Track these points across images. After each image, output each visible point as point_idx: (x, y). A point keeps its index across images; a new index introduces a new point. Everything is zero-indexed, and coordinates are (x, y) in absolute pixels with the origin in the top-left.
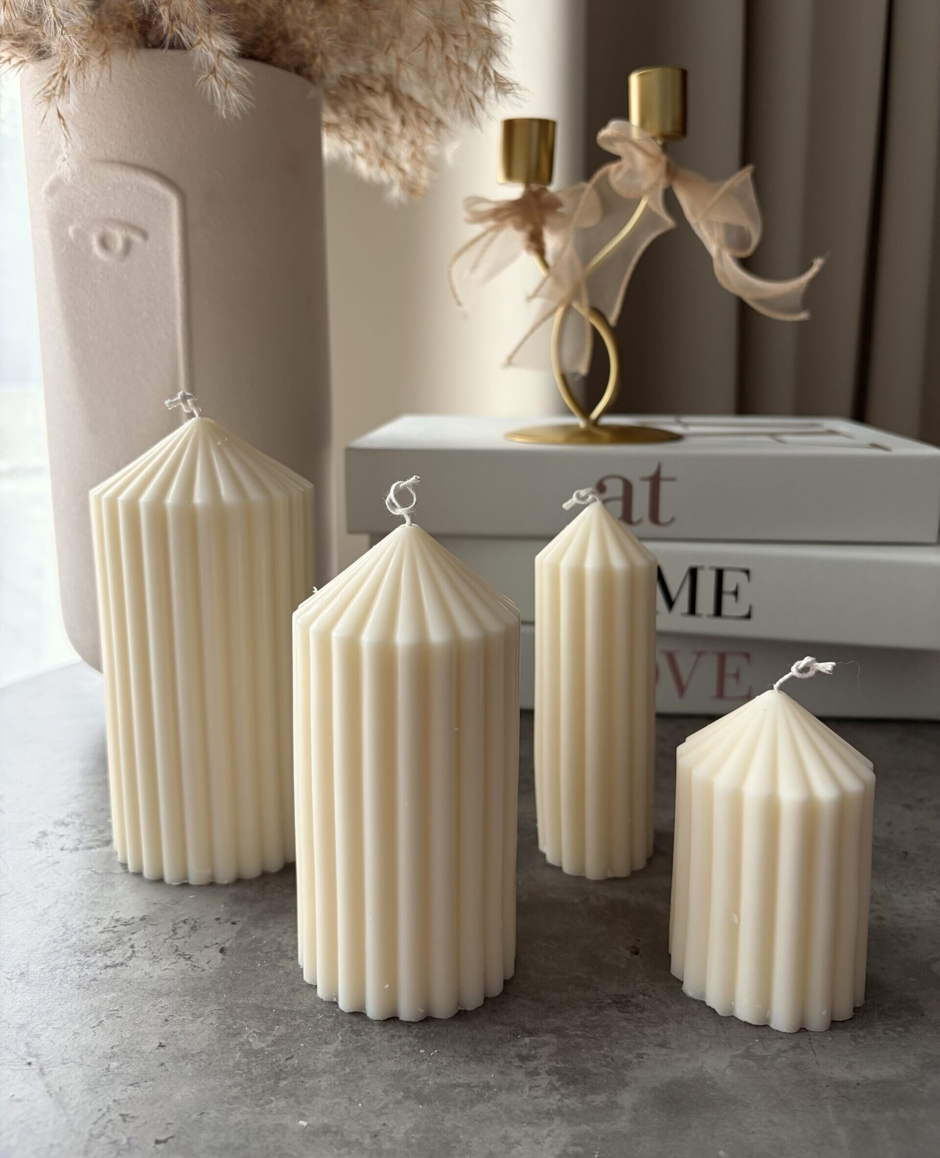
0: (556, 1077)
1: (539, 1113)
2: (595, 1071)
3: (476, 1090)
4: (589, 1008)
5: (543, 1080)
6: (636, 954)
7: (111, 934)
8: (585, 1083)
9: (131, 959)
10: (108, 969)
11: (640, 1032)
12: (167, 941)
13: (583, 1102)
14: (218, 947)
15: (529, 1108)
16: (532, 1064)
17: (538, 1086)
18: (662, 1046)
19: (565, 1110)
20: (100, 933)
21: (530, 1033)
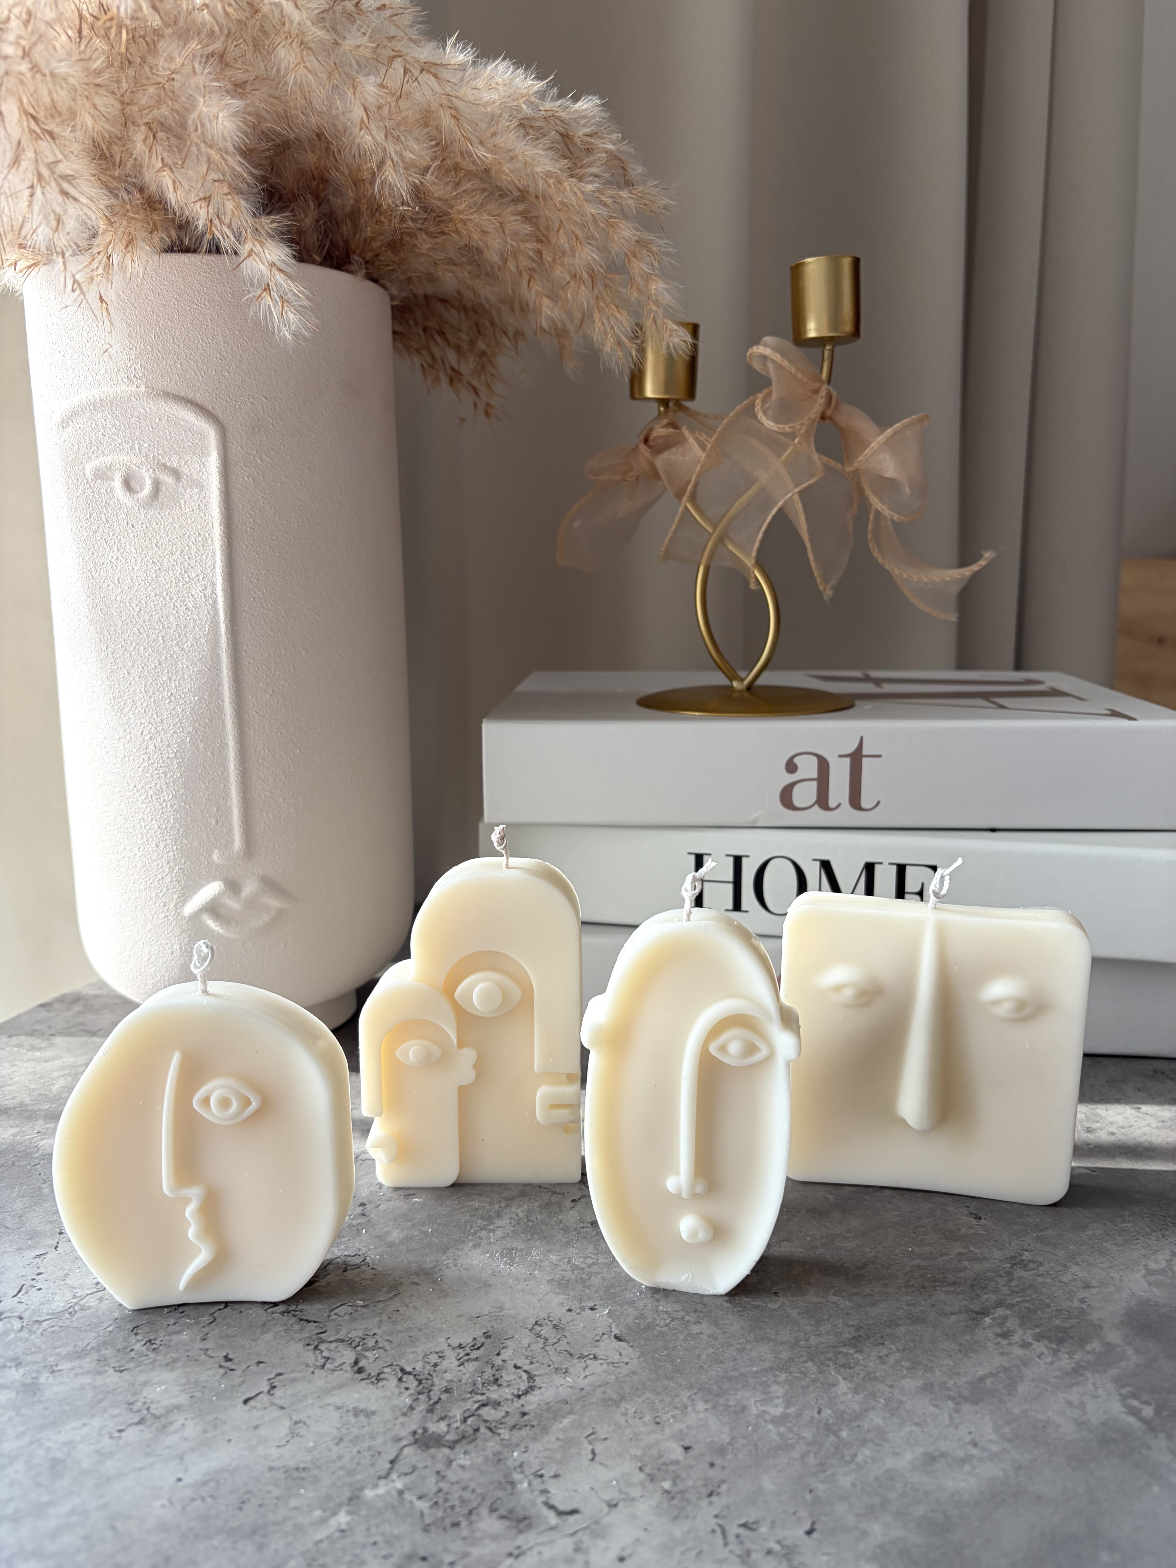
0: (1046, 1342)
1: (1069, 1374)
2: (1067, 1325)
3: (1001, 1375)
4: (1001, 1276)
5: (1040, 1347)
6: (980, 1218)
7: (476, 1363)
8: (1072, 1338)
9: (534, 1381)
10: (523, 1397)
11: (1060, 1282)
12: (546, 1348)
13: (1088, 1353)
14: (610, 1337)
15: (1057, 1373)
16: (1016, 1338)
17: (1042, 1354)
18: (1087, 1286)
19: (1083, 1364)
20: (459, 1366)
21: (984, 1313)
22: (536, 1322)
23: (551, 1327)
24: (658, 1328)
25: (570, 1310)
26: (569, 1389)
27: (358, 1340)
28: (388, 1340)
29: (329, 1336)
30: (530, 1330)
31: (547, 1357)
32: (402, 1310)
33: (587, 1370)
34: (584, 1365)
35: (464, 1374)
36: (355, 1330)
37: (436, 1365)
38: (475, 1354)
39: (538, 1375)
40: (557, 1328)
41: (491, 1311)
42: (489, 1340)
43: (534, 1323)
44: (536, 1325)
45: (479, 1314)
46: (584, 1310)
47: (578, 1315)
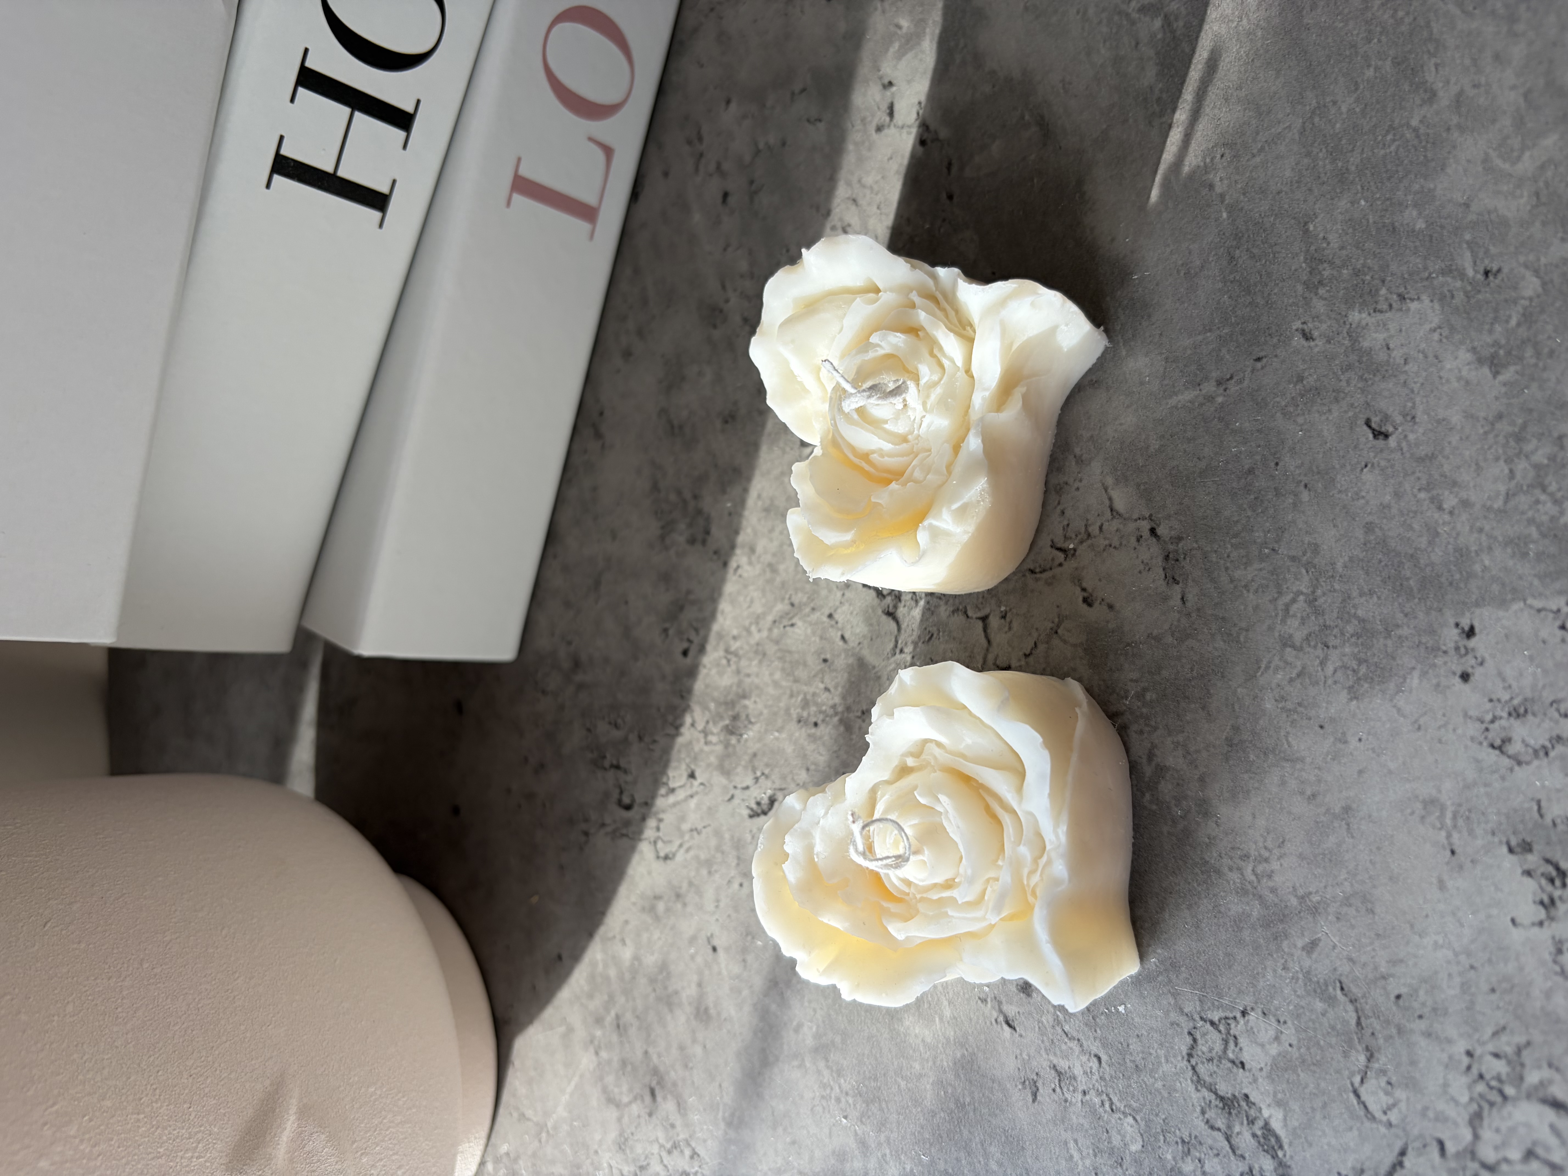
22: (1492, 746)
25: (1465, 677)
27: (1481, 1088)
29: (1456, 1137)
30: (1519, 763)
40: (1522, 710)
41: (1439, 826)
42: (1536, 847)
43: (1497, 752)
44: (1504, 749)
45: (1444, 848)
46: (1473, 650)
47: (1486, 665)
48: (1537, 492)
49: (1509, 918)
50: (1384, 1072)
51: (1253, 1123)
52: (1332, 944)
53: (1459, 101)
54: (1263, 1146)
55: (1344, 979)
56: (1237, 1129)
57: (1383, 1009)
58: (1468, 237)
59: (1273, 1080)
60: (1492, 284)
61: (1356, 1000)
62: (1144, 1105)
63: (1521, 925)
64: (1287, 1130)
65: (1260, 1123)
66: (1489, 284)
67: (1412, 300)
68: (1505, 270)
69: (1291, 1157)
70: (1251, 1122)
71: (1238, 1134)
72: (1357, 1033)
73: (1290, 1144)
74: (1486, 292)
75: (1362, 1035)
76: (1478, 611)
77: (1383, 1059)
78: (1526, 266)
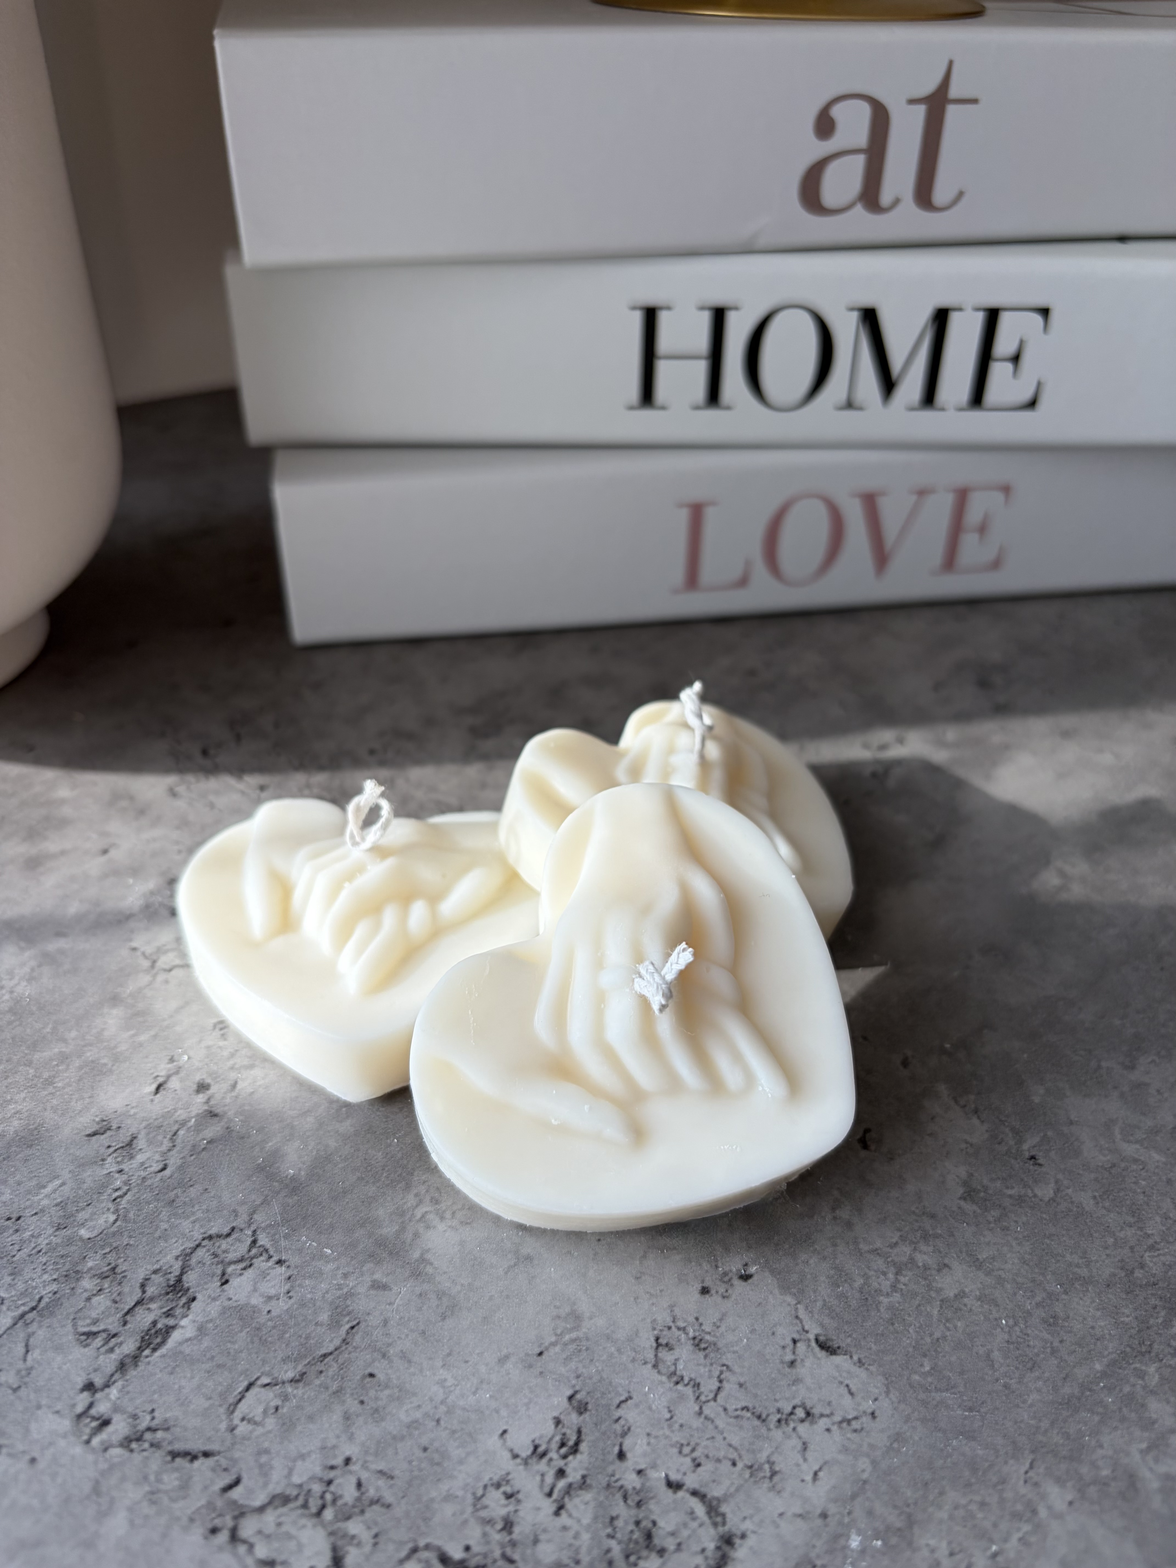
7: (588, 1496)
9: (723, 1515)
12: (707, 1411)
14: (809, 1346)
20: (557, 1513)
22: (657, 1339)
23: (689, 1346)
24: (885, 1300)
25: (705, 1291)
26: (799, 1522)
27: (317, 1488)
28: (381, 1472)
29: (250, 1491)
30: (655, 1366)
31: (719, 1438)
32: (380, 1368)
33: (809, 1454)
34: (795, 1442)
35: (576, 1536)
36: (302, 1457)
37: (508, 1525)
38: (575, 1467)
39: (725, 1498)
40: (703, 1346)
41: (559, 1331)
42: (586, 1416)
43: (654, 1345)
44: (660, 1348)
45: (540, 1346)
46: (732, 1285)
47: (726, 1300)
48: (893, 1269)
49: (505, 1428)
50: (286, 1398)
51: (168, 1316)
52: (393, 1300)
53: (1139, 1086)
54: (147, 1334)
55: (362, 1325)
56: (153, 1306)
57: (352, 1369)
58: (1050, 1133)
59: (224, 1313)
60: (1027, 1165)
61: (347, 1343)
62: (135, 1222)
63: (505, 1441)
64: (176, 1347)
65: (171, 1322)
66: (1026, 1163)
67: (979, 1118)
68: (1044, 1169)
69: (149, 1363)
70: (168, 1314)
71: (148, 1309)
72: (314, 1359)
73: (163, 1356)
74: (1019, 1163)
75: (315, 1364)
76: (767, 1274)
77: (300, 1392)
78: (1057, 1182)
